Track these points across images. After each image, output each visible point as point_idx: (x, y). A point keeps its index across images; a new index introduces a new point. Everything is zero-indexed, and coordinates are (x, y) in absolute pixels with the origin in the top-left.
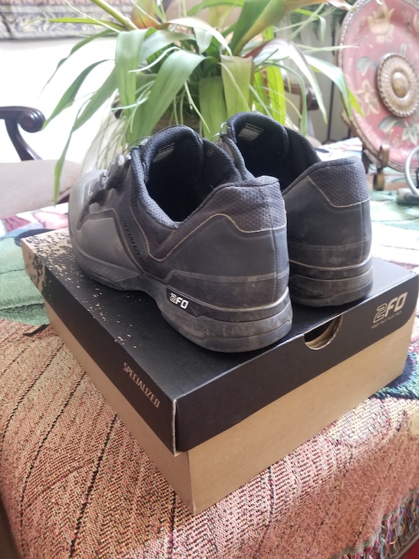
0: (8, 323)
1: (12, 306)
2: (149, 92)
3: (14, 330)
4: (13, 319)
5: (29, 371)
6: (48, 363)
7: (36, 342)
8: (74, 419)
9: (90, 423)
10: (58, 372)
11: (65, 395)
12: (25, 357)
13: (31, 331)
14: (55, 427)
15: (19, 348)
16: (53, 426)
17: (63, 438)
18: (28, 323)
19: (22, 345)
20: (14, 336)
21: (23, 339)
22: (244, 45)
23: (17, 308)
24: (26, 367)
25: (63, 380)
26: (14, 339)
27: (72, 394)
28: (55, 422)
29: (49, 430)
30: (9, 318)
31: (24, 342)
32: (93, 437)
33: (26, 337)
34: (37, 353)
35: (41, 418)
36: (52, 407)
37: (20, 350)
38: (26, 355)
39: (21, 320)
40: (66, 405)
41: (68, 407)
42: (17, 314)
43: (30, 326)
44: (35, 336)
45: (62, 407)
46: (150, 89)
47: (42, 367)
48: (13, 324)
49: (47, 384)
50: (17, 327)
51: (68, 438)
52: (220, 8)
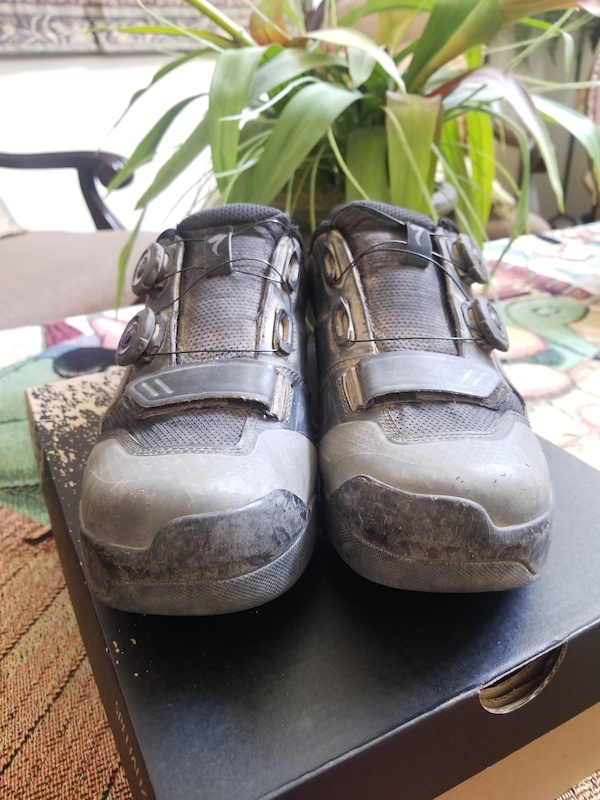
0: (7, 515)
1: (19, 483)
2: (261, 150)
3: (12, 529)
4: (16, 508)
5: (15, 614)
6: (48, 602)
7: (40, 558)
8: (65, 727)
9: (89, 741)
10: (60, 623)
11: (61, 673)
12: (15, 586)
13: (37, 535)
14: (29, 741)
15: (11, 567)
16: (27, 737)
17: (36, 768)
18: (36, 518)
19: (17, 561)
20: (8, 541)
21: (21, 549)
22: (428, 76)
23: (26, 487)
24: (13, 605)
25: (63, 642)
26: (8, 546)
27: (71, 674)
28: (32, 730)
29: (18, 745)
30: (10, 505)
31: (20, 555)
32: (88, 774)
33: (26, 546)
34: (37, 578)
35: (12, 716)
36: (34, 697)
37: (12, 569)
38: (19, 579)
39: (26, 512)
40: (58, 695)
41: (60, 701)
42: (24, 498)
43: (38, 524)
44: (41, 546)
45: (50, 700)
46: (264, 144)
47: (36, 610)
48: (14, 516)
49: (37, 645)
50: (17, 523)
51: (45, 770)
52: (397, 14)
